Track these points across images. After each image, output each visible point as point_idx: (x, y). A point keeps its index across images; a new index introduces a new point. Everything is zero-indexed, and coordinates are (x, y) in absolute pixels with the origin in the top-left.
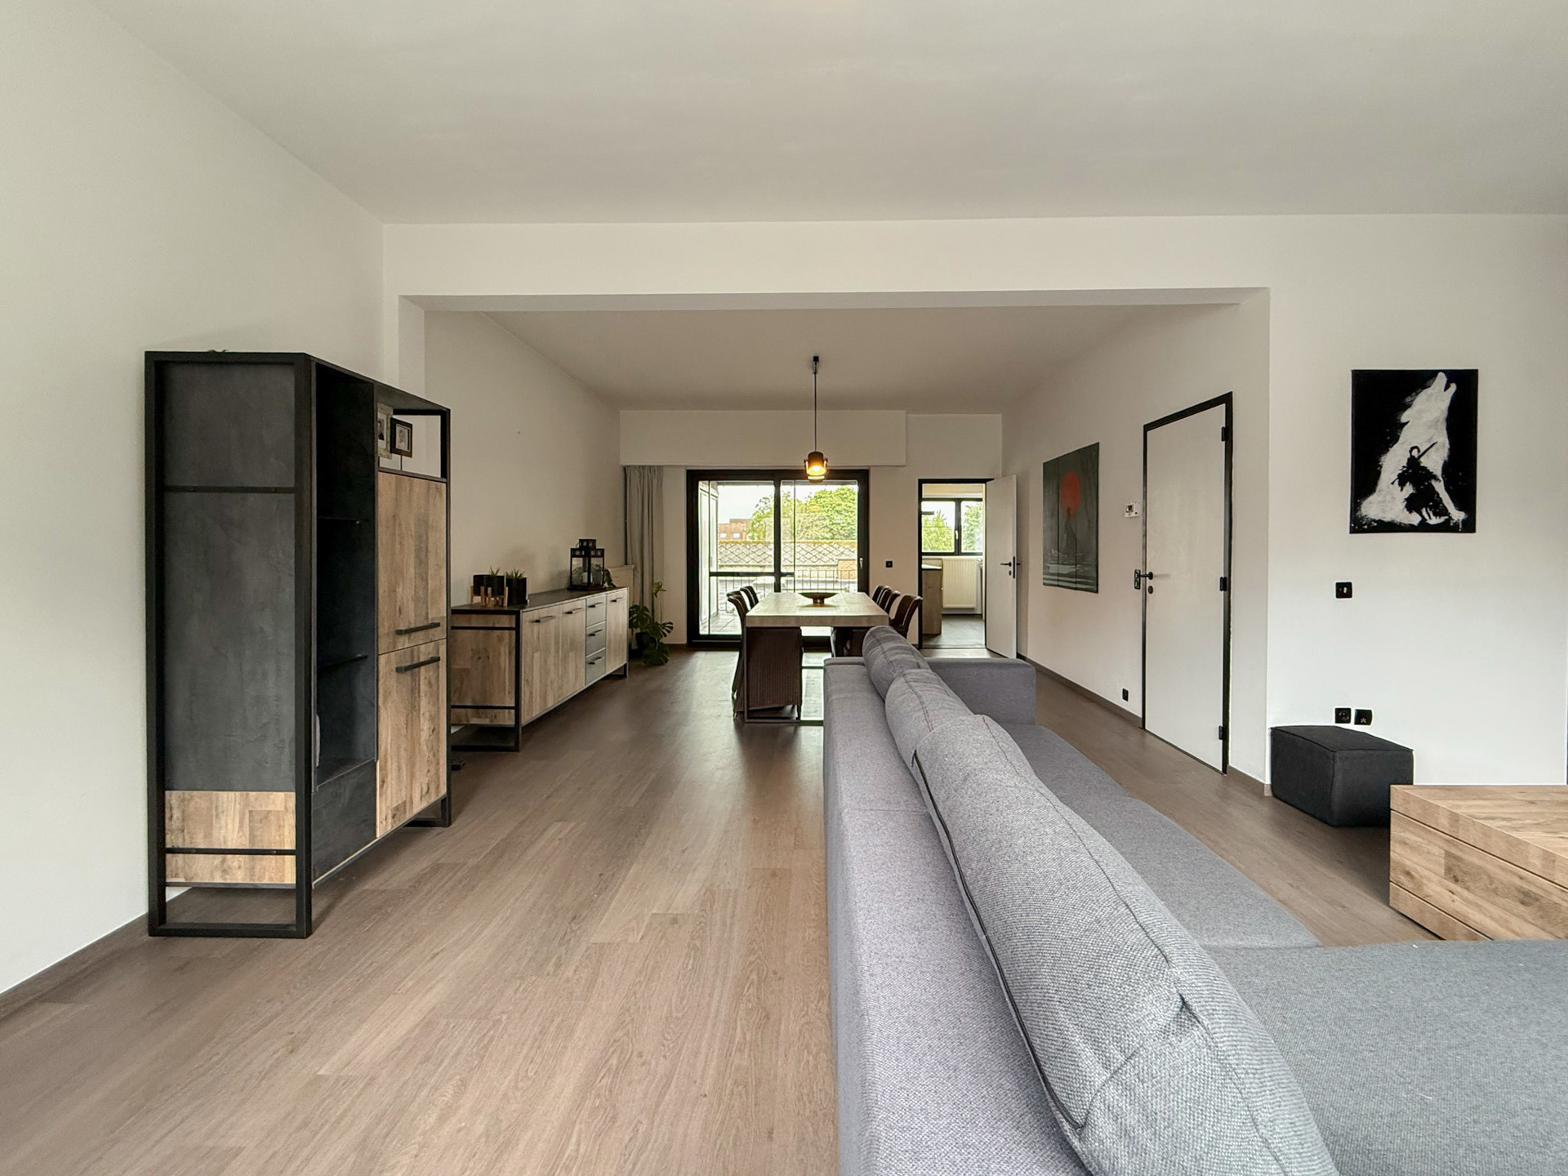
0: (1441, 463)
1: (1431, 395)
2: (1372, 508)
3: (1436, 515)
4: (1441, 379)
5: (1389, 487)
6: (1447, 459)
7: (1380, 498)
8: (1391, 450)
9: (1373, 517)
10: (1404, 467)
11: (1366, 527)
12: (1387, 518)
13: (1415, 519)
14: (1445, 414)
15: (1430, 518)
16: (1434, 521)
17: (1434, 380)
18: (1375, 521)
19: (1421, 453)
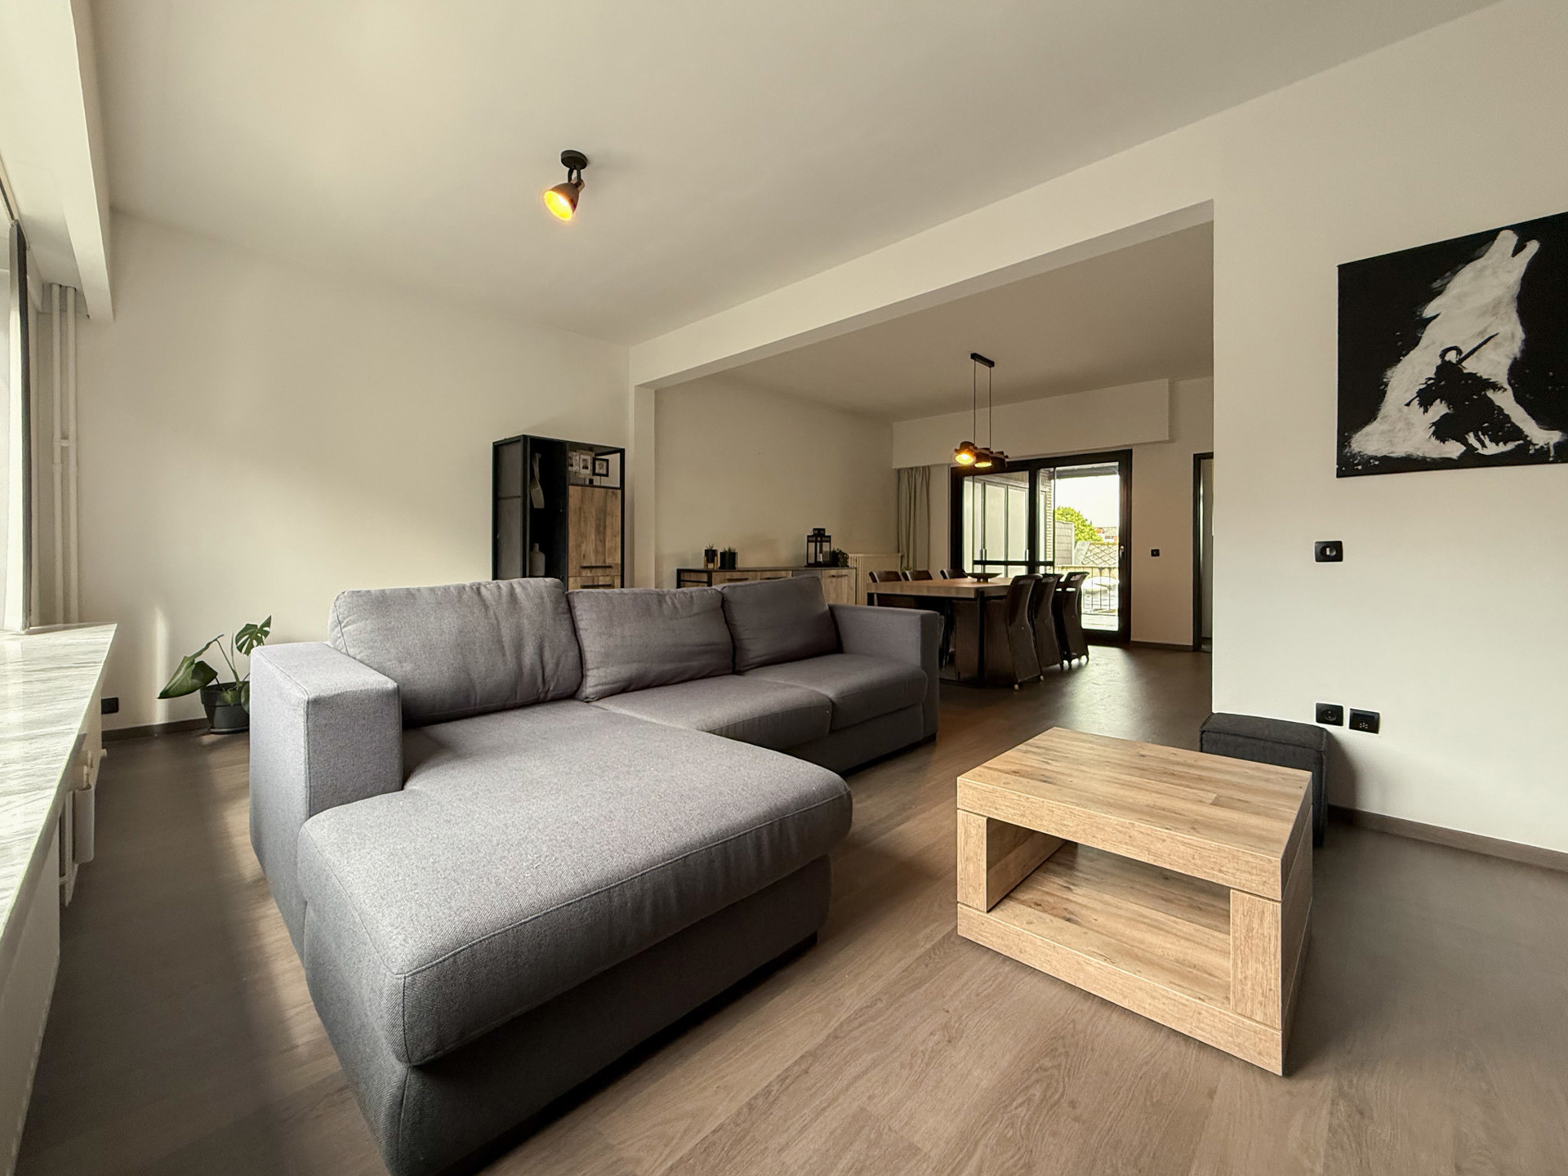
0: (1506, 363)
1: (1485, 268)
2: (1370, 441)
3: (1495, 440)
4: (1509, 240)
5: (1400, 410)
6: (1518, 355)
7: (1385, 427)
8: (1406, 360)
9: (1374, 454)
10: (1430, 379)
11: (1360, 467)
12: (1400, 451)
13: (1454, 449)
14: (1516, 290)
15: (1484, 445)
16: (1492, 449)
17: (1491, 245)
18: (1375, 458)
19: (1463, 355)
